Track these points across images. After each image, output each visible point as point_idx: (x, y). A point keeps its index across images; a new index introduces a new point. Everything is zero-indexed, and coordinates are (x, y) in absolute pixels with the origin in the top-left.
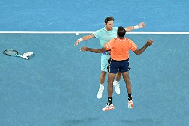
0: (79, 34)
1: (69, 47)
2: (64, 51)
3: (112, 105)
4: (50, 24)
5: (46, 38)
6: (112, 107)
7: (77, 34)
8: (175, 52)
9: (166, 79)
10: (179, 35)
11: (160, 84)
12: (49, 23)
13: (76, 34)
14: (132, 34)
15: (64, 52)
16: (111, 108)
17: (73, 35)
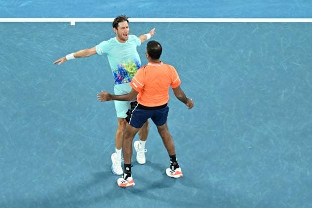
0: (76, 23)
1: (57, 47)
2: (48, 54)
3: (130, 179)
4: (22, 5)
5: (15, 29)
6: (130, 182)
7: (73, 24)
8: (249, 55)
9: (235, 104)
10: (257, 25)
11: (222, 113)
12: (20, 4)
13: (70, 23)
14: (172, 23)
15: (48, 56)
16: (129, 185)
17: (65, 25)
